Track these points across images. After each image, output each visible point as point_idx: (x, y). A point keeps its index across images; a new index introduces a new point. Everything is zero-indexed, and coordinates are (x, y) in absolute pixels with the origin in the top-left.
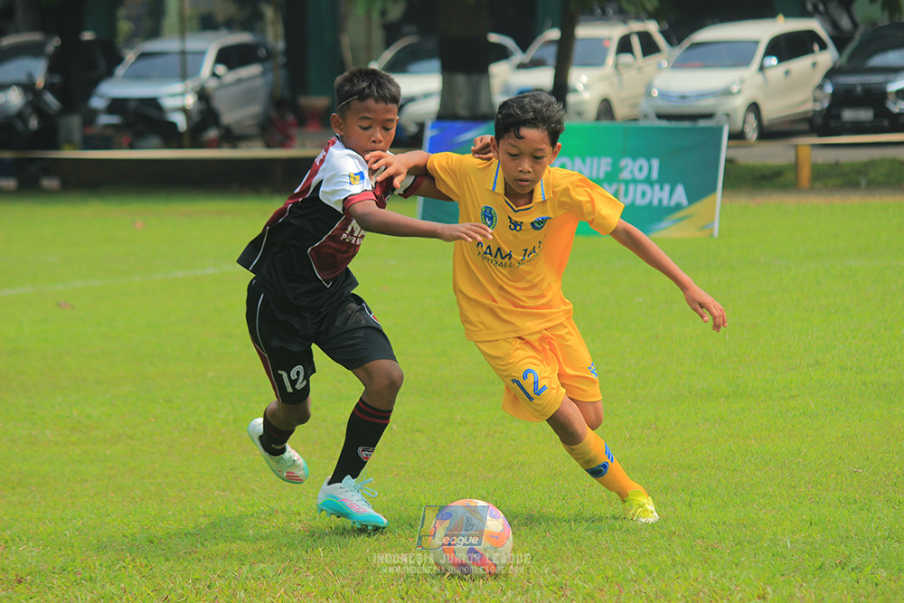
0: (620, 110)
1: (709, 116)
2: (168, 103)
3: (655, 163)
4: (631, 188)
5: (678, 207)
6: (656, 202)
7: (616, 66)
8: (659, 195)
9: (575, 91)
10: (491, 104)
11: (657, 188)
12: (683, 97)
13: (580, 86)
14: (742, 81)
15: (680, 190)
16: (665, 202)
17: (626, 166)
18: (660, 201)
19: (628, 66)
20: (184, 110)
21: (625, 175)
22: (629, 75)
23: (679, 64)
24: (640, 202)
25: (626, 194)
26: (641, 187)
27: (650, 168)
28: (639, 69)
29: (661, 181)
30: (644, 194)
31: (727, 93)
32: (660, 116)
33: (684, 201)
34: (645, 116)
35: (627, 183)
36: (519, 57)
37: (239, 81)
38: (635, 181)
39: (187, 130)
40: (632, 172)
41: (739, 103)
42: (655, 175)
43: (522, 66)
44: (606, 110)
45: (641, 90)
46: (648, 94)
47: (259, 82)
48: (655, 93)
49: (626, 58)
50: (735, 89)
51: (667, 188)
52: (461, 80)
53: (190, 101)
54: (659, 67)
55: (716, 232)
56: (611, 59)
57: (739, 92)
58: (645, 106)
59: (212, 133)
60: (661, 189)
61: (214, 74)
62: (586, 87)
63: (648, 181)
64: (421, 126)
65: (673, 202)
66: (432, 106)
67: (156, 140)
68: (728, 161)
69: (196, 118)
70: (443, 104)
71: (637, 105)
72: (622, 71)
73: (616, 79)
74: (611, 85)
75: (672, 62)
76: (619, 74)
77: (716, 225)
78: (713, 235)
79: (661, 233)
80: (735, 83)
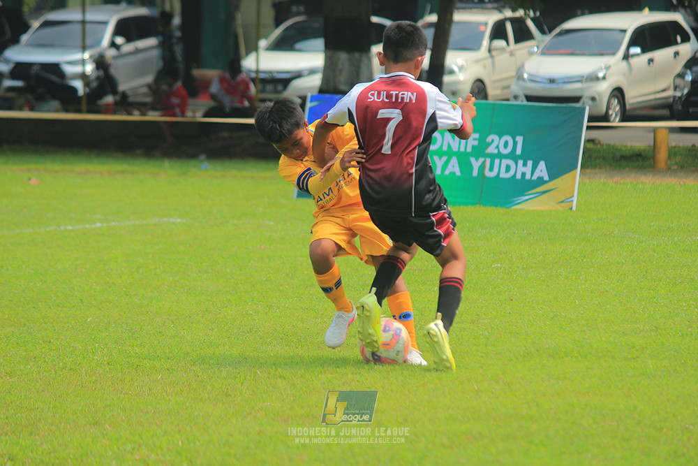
0: (492, 91)
1: (577, 99)
2: (69, 70)
3: (520, 139)
4: (497, 161)
5: (541, 181)
6: (519, 176)
7: (490, 51)
8: (523, 170)
9: (452, 72)
11: (520, 162)
12: (552, 81)
13: (455, 68)
14: (608, 68)
15: (542, 165)
16: (528, 177)
17: (493, 141)
18: (524, 174)
19: (502, 50)
20: (83, 76)
21: (492, 150)
22: (502, 59)
23: (548, 51)
24: (503, 175)
25: (491, 169)
26: (505, 162)
27: (515, 143)
28: (512, 54)
29: (525, 158)
30: (508, 168)
31: (594, 78)
32: (529, 98)
33: (546, 178)
34: (516, 97)
35: (493, 157)
37: (137, 51)
38: (500, 156)
39: (85, 93)
40: (497, 147)
41: (604, 88)
42: (519, 152)
44: (480, 89)
45: (513, 73)
46: (520, 77)
47: (155, 53)
48: (526, 76)
49: (500, 43)
50: (601, 75)
51: (530, 163)
52: (343, 57)
53: (89, 68)
54: (531, 54)
55: (574, 208)
56: (486, 42)
57: (604, 78)
58: (516, 88)
59: (109, 99)
60: (525, 165)
61: (113, 45)
62: (461, 68)
63: (513, 156)
64: (304, 99)
65: (535, 177)
66: (316, 81)
67: (56, 104)
68: (588, 141)
69: (95, 84)
70: (326, 79)
71: (508, 87)
72: (494, 53)
73: (489, 61)
74: (485, 66)
75: (542, 46)
76: (492, 57)
77: (575, 199)
78: (571, 208)
79: (522, 204)
80: (601, 69)
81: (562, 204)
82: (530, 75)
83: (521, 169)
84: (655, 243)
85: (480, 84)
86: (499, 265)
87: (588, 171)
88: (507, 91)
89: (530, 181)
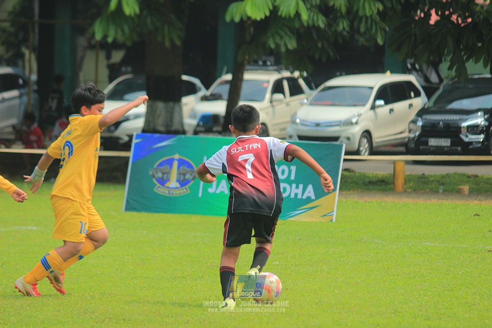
0: (273, 132)
1: (336, 139)
3: (293, 168)
5: (309, 200)
6: (293, 196)
7: (271, 102)
8: (296, 191)
10: (182, 124)
11: (294, 186)
12: (318, 125)
14: (359, 115)
15: (310, 188)
16: (299, 196)
18: (296, 195)
19: (280, 101)
22: (280, 108)
23: (314, 103)
27: (290, 171)
28: (288, 104)
29: (297, 182)
31: (349, 123)
32: (301, 138)
33: (313, 197)
34: (291, 137)
36: (203, 92)
41: (357, 131)
42: (293, 177)
43: (205, 99)
44: (263, 131)
45: (288, 119)
46: (293, 122)
48: (298, 121)
49: (279, 96)
50: (354, 121)
51: (301, 186)
52: (161, 105)
54: (302, 104)
55: (334, 220)
56: (268, 95)
57: (357, 123)
58: (290, 130)
60: (297, 187)
63: (288, 181)
64: (131, 137)
65: (305, 197)
66: (140, 123)
68: (345, 170)
70: (147, 122)
71: (284, 129)
72: (274, 103)
73: (270, 110)
74: (267, 113)
75: (310, 99)
76: (273, 106)
77: (335, 213)
78: (332, 221)
79: (295, 217)
80: (354, 116)
81: (324, 217)
82: (301, 120)
83: (294, 190)
84: (395, 247)
85: (264, 127)
86: (277, 263)
87: (345, 192)
88: (283, 132)
89: (301, 199)
